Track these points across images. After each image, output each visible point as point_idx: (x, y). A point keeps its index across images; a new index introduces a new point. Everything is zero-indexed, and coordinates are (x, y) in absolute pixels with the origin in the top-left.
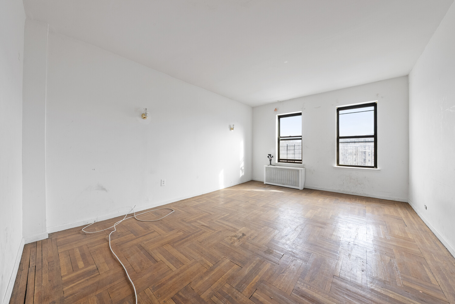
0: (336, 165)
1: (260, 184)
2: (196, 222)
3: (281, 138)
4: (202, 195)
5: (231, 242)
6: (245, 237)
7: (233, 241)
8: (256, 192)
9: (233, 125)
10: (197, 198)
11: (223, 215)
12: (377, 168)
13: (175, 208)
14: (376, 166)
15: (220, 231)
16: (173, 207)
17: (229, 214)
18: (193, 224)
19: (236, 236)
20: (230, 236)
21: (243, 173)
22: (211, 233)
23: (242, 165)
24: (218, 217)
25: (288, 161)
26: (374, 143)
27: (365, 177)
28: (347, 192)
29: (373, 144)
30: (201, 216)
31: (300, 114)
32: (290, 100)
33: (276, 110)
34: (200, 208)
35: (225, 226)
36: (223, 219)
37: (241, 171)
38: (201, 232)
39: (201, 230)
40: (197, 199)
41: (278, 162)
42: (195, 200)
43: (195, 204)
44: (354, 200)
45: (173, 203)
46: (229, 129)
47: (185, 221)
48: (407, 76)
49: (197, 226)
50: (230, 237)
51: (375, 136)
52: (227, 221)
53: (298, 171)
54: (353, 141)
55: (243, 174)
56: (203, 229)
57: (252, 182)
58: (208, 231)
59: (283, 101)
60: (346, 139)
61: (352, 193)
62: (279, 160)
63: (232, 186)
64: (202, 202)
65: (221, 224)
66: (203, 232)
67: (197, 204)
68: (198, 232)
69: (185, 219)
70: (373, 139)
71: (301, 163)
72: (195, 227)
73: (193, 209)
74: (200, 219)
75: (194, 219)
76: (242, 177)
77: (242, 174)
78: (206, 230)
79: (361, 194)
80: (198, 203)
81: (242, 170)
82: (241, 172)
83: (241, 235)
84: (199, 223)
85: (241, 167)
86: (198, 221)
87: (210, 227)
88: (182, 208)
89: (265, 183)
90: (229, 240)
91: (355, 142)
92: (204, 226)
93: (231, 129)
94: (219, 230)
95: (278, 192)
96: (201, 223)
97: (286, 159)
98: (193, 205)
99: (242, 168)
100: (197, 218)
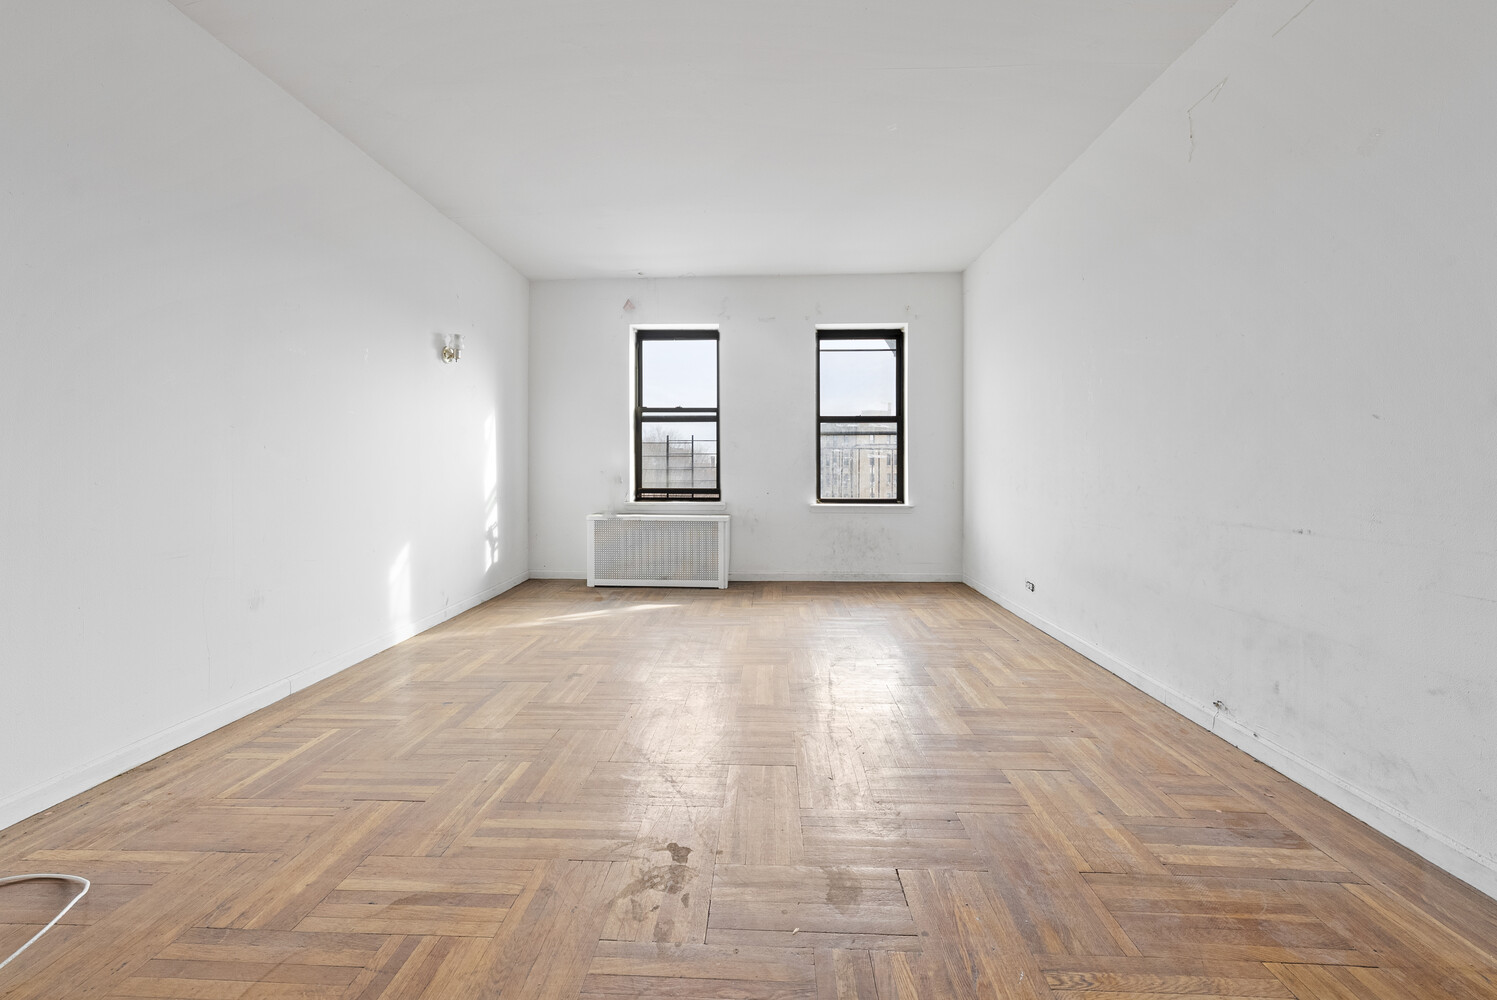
0: (814, 502)
1: (574, 588)
2: (333, 895)
3: (645, 414)
4: (293, 699)
5: (649, 927)
6: (693, 860)
7: (653, 917)
8: (578, 623)
9: (457, 337)
10: (261, 725)
11: (500, 782)
12: (903, 502)
13: (86, 854)
14: (900, 498)
15: (546, 890)
16: (48, 855)
17: (524, 765)
18: (312, 924)
19: (647, 881)
20: (624, 895)
21: (496, 553)
22: (493, 928)
23: (493, 518)
24: (478, 803)
25: (671, 495)
26: (896, 436)
27: (883, 529)
28: (842, 576)
29: (894, 439)
30: (352, 838)
31: (714, 335)
32: (681, 278)
33: (629, 305)
34: (311, 787)
35: (549, 842)
36: (513, 803)
37: (487, 543)
38: (417, 957)
39: (410, 942)
40: (264, 734)
41: (637, 499)
42: (248, 745)
43: (263, 772)
44: (871, 595)
45: (37, 818)
46: (433, 352)
47: (233, 932)
48: (960, 275)
49: (359, 928)
50: (623, 903)
51: (899, 419)
52: (540, 805)
53: (714, 525)
54: (853, 430)
55: (496, 560)
56: (416, 928)
57: (531, 587)
58: (469, 927)
59: (655, 279)
60: (838, 425)
61: (855, 576)
62: (640, 493)
63: (455, 619)
64: (313, 742)
65: (520, 843)
66: (438, 954)
67: (277, 764)
68: (389, 971)
69: (223, 907)
70: (893, 427)
71: (718, 499)
72: (349, 940)
73: (268, 809)
74: (359, 859)
75: (311, 878)
76: (494, 567)
77: (490, 558)
78: (445, 929)
79: (874, 576)
80: (284, 757)
81: (492, 541)
82: (488, 549)
83: (666, 858)
84: (370, 897)
85: (487, 529)
86: (350, 883)
87: (462, 889)
88: (156, 828)
89: (591, 583)
90: (635, 925)
91: (857, 434)
92: (414, 899)
93: (448, 354)
94: (536, 886)
95: (666, 608)
96: (382, 884)
97: (664, 487)
98: (249, 781)
99: (490, 531)
100: (330, 860)
